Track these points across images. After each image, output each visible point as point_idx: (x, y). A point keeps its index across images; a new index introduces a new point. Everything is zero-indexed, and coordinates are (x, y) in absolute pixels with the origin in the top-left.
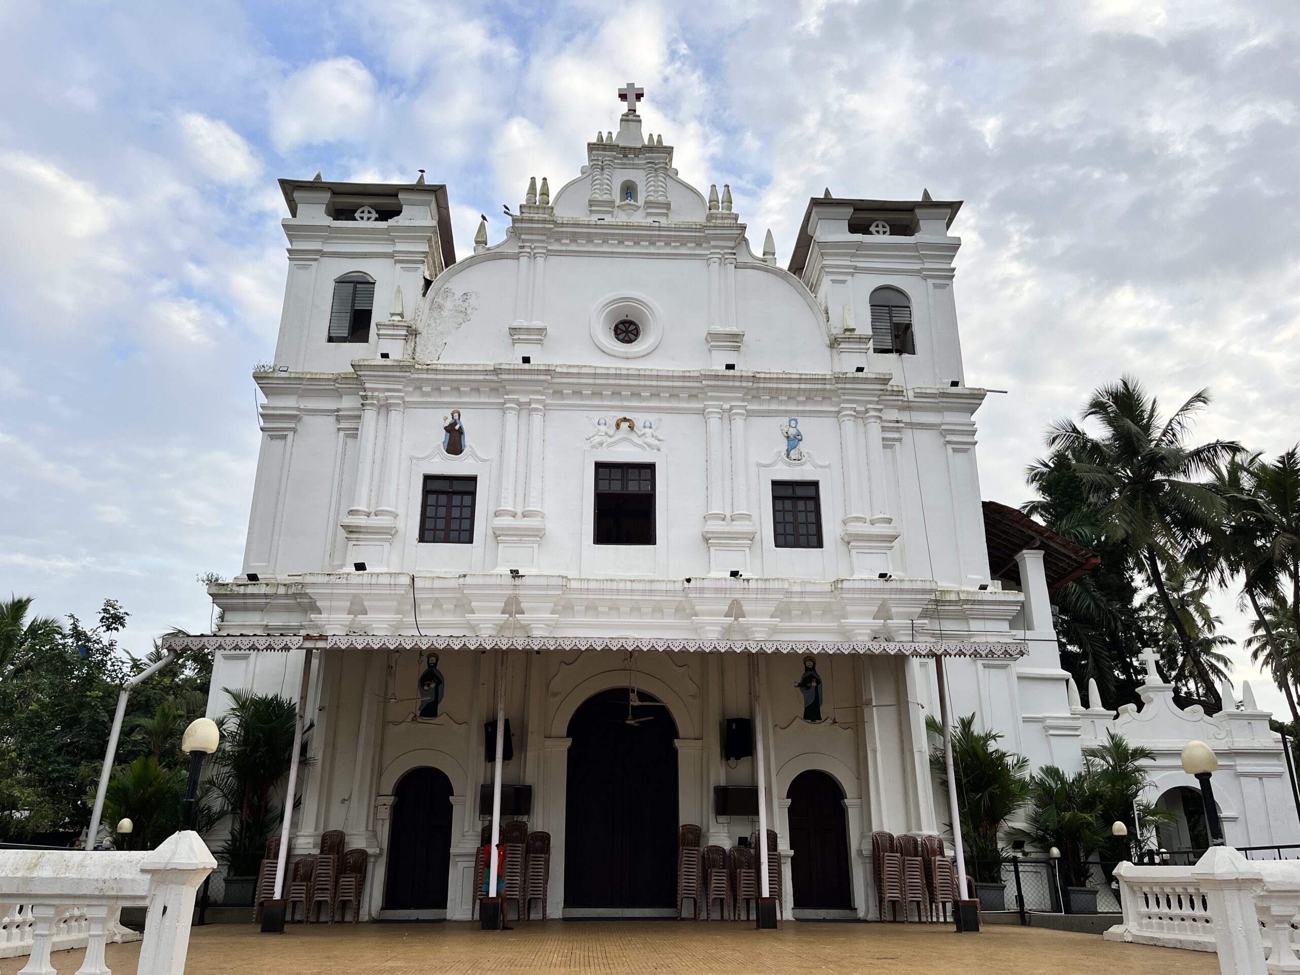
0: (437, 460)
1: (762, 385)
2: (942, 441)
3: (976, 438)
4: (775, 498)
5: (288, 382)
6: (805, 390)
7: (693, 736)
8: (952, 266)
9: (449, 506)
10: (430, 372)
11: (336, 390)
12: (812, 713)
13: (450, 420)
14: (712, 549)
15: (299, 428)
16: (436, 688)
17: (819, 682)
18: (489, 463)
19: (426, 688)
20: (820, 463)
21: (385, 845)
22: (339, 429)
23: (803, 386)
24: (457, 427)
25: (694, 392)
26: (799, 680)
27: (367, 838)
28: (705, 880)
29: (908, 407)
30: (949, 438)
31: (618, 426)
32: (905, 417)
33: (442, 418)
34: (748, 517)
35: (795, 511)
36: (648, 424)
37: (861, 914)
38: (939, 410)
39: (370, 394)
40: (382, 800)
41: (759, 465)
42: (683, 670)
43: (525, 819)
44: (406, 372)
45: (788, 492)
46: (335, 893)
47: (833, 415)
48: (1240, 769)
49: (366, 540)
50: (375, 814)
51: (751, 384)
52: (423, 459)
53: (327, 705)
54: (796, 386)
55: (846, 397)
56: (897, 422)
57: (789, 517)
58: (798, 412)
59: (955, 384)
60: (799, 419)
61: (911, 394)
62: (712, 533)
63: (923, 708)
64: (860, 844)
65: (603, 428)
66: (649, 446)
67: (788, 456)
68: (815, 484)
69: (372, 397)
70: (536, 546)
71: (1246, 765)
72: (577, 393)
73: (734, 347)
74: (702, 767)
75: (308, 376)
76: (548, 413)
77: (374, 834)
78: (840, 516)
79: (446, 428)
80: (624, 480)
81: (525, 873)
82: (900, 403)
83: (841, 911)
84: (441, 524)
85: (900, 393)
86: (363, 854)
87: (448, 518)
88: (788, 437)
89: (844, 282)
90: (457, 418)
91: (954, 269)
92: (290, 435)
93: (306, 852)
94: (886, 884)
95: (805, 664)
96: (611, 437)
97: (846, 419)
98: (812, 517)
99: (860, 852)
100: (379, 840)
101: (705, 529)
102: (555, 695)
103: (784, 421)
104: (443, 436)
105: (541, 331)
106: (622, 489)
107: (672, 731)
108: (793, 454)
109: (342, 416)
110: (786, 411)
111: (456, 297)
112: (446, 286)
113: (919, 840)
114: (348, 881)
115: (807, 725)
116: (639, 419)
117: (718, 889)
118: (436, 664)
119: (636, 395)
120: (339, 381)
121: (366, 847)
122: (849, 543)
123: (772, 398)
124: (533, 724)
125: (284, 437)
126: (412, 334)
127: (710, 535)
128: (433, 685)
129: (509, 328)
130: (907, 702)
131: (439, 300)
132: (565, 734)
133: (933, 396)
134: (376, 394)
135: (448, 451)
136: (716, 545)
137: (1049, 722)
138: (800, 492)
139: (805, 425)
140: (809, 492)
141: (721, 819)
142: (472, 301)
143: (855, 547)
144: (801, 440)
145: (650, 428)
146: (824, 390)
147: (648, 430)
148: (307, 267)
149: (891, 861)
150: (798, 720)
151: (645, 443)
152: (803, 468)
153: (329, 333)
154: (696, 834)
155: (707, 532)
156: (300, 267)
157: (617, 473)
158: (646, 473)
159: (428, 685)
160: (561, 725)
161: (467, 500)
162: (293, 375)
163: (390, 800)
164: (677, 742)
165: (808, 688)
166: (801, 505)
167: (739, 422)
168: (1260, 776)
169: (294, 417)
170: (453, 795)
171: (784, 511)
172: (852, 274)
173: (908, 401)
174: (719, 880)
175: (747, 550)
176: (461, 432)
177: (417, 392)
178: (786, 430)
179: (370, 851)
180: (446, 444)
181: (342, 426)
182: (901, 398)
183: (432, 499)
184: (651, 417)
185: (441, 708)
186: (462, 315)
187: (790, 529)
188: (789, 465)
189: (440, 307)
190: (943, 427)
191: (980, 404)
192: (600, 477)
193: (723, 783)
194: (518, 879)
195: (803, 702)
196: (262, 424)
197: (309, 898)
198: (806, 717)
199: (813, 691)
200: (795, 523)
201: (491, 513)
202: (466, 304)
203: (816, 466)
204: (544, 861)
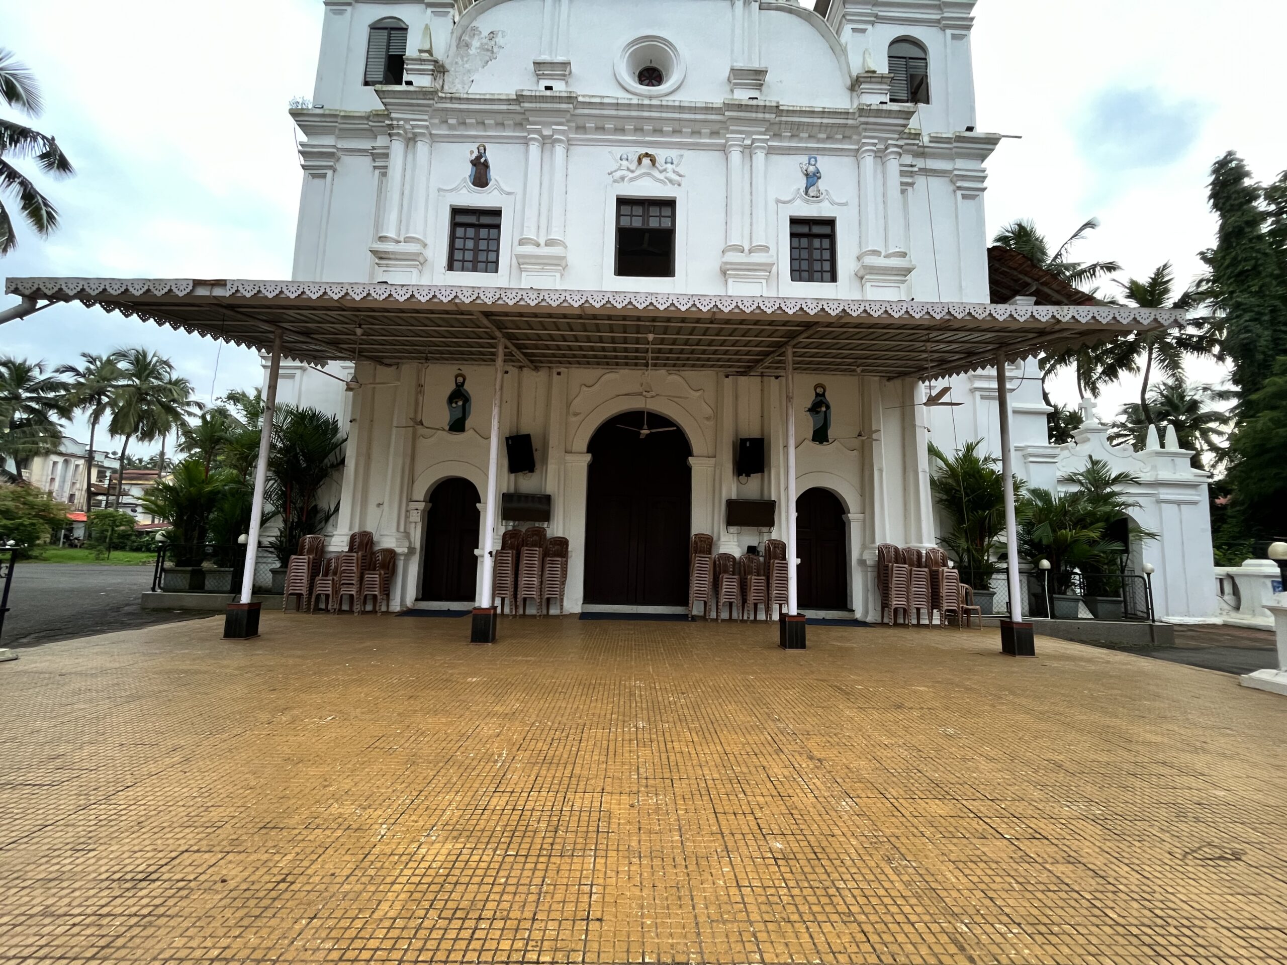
0: (464, 191)
1: (784, 119)
2: (952, 188)
3: (985, 184)
4: (793, 235)
5: (323, 119)
6: (827, 125)
7: (706, 454)
8: (971, 15)
9: (477, 239)
10: (454, 101)
11: (370, 130)
12: (820, 436)
13: (476, 154)
14: (730, 281)
15: (338, 166)
16: (464, 406)
17: (828, 407)
18: (513, 196)
19: (454, 405)
20: (837, 201)
21: (418, 545)
22: (375, 167)
23: (825, 121)
24: (482, 160)
25: (716, 127)
26: (809, 406)
27: (397, 539)
28: (716, 585)
29: (922, 153)
30: (959, 184)
31: (640, 161)
32: (920, 163)
33: (468, 151)
34: (766, 249)
35: (810, 249)
36: (669, 160)
37: (858, 615)
38: (951, 157)
39: (395, 122)
40: (413, 505)
41: (778, 201)
42: (698, 394)
43: (545, 525)
44: (430, 99)
45: (805, 229)
46: (360, 588)
47: (852, 154)
48: (1162, 497)
49: (395, 266)
50: (407, 517)
51: (773, 116)
52: (451, 190)
53: (358, 418)
54: (818, 120)
55: (867, 134)
56: (912, 166)
57: (805, 254)
58: (818, 149)
59: (970, 129)
60: (819, 158)
61: (926, 139)
62: (731, 264)
63: (929, 431)
64: (861, 555)
65: (624, 163)
66: (671, 181)
67: (806, 193)
68: (830, 223)
69: (399, 127)
70: (558, 275)
71: (1167, 494)
72: (600, 129)
73: (756, 85)
74: (714, 480)
75: (342, 114)
76: (572, 148)
77: (407, 535)
78: (856, 252)
79: (472, 162)
80: (646, 216)
81: (542, 575)
82: (916, 147)
83: (840, 613)
84: (469, 256)
85: (917, 136)
86: (391, 554)
87: (476, 250)
88: (807, 175)
89: (863, 31)
90: (482, 151)
91: (972, 19)
92: (330, 173)
93: (339, 549)
94: (893, 593)
95: (815, 390)
96: (633, 172)
97: (866, 154)
98: (827, 255)
99: (862, 562)
100: (412, 540)
101: (724, 260)
102: (576, 414)
103: (804, 159)
104: (468, 169)
105: (566, 65)
106: (643, 224)
107: (687, 451)
108: (812, 191)
109: (377, 154)
110: (807, 148)
111: (482, 36)
112: (472, 25)
113: (924, 552)
114: (374, 577)
115: (816, 446)
116: (661, 154)
117: (728, 593)
118: (463, 384)
119: (658, 131)
120: (371, 118)
121: (397, 547)
122: (862, 278)
123: (792, 136)
124: (553, 441)
125: (324, 176)
126: (440, 72)
127: (728, 267)
128: (460, 403)
129: (534, 63)
130: (914, 426)
131: (466, 38)
132: (585, 449)
133: (948, 140)
134: (402, 123)
135: (475, 184)
136: (735, 276)
137: (1030, 451)
138: (816, 230)
139: (825, 164)
140: (826, 230)
141: (733, 529)
142: (499, 39)
143: (869, 280)
144: (819, 178)
145: (672, 163)
146: (845, 126)
147: (669, 166)
148: (341, 12)
149: (899, 572)
150: (806, 442)
151: (666, 178)
152: (821, 204)
153: (365, 77)
154: (707, 543)
155: (726, 263)
156: (336, 12)
157: (638, 210)
158: (667, 211)
159: (456, 403)
160: (582, 441)
161: (493, 232)
162: (327, 112)
163: (421, 506)
164: (691, 460)
165: (818, 412)
166: (816, 243)
167: (760, 156)
168: (1179, 503)
169: (331, 155)
170: (480, 502)
171: (799, 248)
172: (873, 23)
173: (924, 147)
174: (730, 585)
175: (764, 281)
176: (486, 165)
177: (444, 126)
178: (805, 168)
179: (399, 550)
180: (472, 177)
181: (376, 164)
182: (917, 142)
183: (460, 231)
184: (673, 153)
185: (468, 424)
186: (489, 53)
187: (805, 265)
188: (807, 201)
189: (468, 46)
190: (956, 172)
191: (993, 150)
192: (622, 213)
193: (734, 497)
194: (536, 581)
195: (812, 425)
196: (303, 162)
197: (336, 591)
198: (814, 439)
199: (822, 415)
200: (811, 260)
201: (516, 242)
202: (493, 43)
203: (833, 203)
204: (561, 564)
